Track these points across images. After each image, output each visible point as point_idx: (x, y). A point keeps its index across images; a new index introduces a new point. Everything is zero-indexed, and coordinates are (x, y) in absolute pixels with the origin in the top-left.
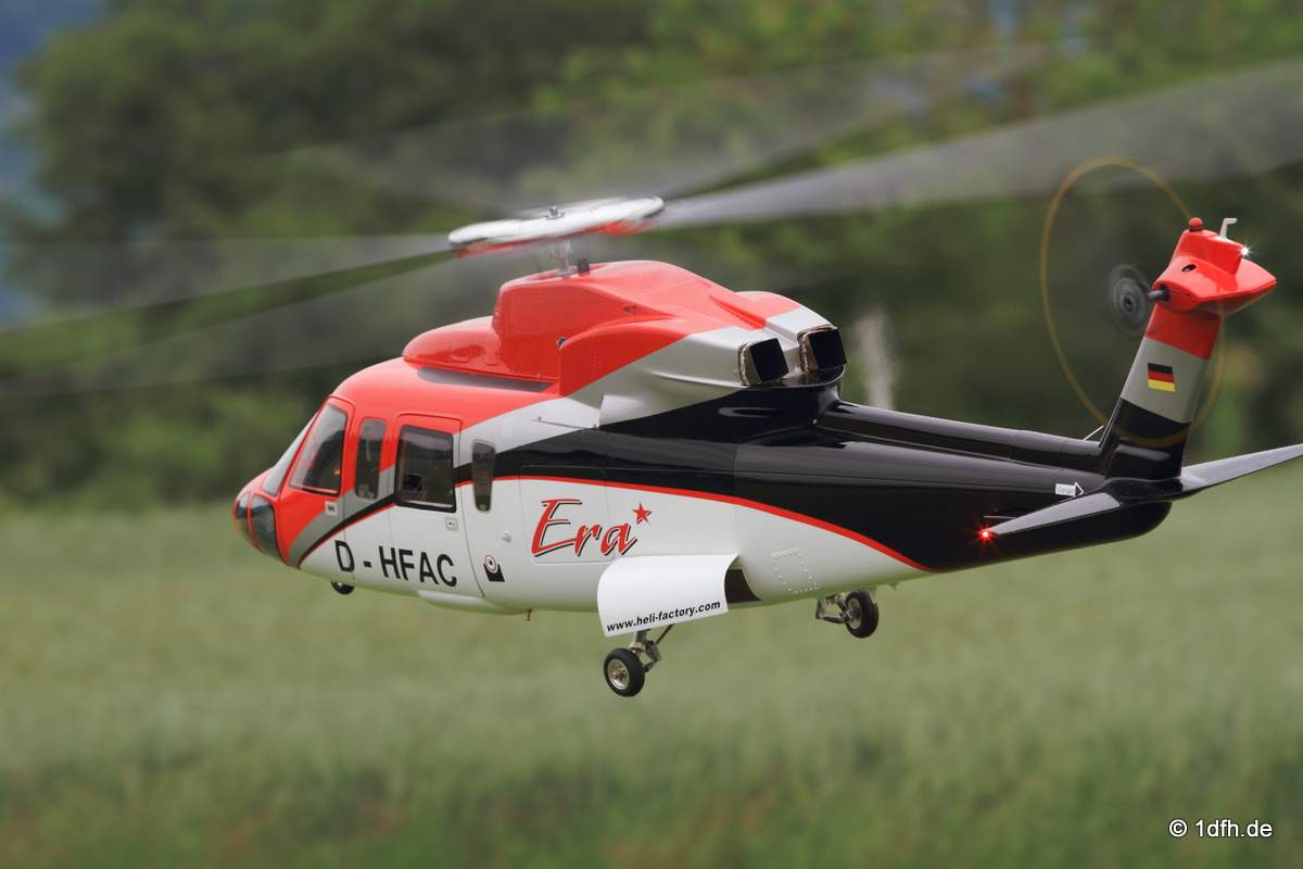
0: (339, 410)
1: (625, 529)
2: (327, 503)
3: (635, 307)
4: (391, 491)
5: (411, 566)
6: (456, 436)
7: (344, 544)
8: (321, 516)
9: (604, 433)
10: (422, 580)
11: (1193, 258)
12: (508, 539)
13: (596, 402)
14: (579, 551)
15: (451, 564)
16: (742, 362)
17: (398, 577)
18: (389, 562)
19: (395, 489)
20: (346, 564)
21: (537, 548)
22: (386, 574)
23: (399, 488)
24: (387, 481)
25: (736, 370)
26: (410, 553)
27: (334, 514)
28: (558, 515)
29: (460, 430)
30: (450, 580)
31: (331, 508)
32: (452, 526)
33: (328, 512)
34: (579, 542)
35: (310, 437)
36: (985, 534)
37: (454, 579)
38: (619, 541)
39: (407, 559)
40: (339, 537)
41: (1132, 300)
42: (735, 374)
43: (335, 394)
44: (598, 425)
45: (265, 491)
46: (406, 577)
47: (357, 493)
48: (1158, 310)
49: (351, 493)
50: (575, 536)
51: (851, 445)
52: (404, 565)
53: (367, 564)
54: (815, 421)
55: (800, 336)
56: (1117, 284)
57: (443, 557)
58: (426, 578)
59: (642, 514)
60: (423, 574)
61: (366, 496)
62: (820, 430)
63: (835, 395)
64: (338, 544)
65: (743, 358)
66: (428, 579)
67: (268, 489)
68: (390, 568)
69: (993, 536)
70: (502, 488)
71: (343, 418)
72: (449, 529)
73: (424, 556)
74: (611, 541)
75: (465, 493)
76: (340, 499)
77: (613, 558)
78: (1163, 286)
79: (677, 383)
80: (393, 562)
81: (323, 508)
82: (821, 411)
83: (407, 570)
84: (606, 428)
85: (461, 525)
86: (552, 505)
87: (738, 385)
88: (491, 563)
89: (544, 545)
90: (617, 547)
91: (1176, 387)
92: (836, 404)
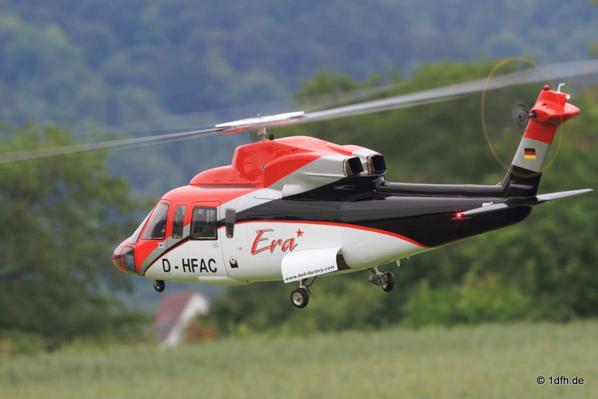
0: (166, 204)
1: (292, 240)
2: (159, 243)
3: (296, 149)
4: (189, 234)
5: (197, 266)
6: (218, 208)
7: (166, 260)
8: (156, 249)
9: (284, 201)
10: (201, 271)
11: (546, 101)
12: (241, 249)
13: (280, 189)
14: (272, 251)
15: (215, 262)
16: (345, 166)
17: (190, 271)
18: (186, 265)
19: (190, 233)
20: (167, 269)
21: (253, 251)
22: (185, 271)
23: (192, 233)
24: (186, 231)
25: (342, 170)
26: (196, 260)
27: (162, 247)
28: (264, 236)
29: (220, 205)
30: (213, 269)
31: (161, 245)
32: (215, 246)
33: (159, 247)
34: (272, 247)
35: (152, 217)
36: (459, 215)
37: (216, 269)
38: (289, 245)
39: (195, 263)
40: (164, 257)
41: (522, 116)
42: (342, 172)
43: (163, 198)
44: (281, 198)
45: (129, 244)
46: (194, 271)
47: (173, 237)
48: (531, 123)
49: (170, 238)
50: (270, 245)
51: (388, 198)
52: (193, 266)
53: (177, 267)
54: (375, 191)
55: (368, 157)
56: (516, 110)
57: (212, 260)
58: (203, 270)
59: (300, 233)
60: (202, 268)
61: (178, 238)
62: (377, 194)
63: (383, 179)
64: (164, 260)
65: (345, 165)
66: (204, 271)
67: (131, 243)
68: (187, 268)
69: (463, 216)
70: (238, 228)
71: (167, 206)
72: (214, 247)
73: (203, 261)
74: (286, 246)
75: (222, 231)
76: (165, 241)
77: (286, 254)
78: (534, 112)
79: (316, 177)
80: (188, 265)
81: (157, 245)
82: (377, 186)
83: (194, 267)
84: (284, 198)
85: (220, 246)
86: (261, 232)
87: (343, 176)
88: (233, 260)
89: (256, 250)
90: (288, 248)
91: (537, 157)
92: (384, 183)
